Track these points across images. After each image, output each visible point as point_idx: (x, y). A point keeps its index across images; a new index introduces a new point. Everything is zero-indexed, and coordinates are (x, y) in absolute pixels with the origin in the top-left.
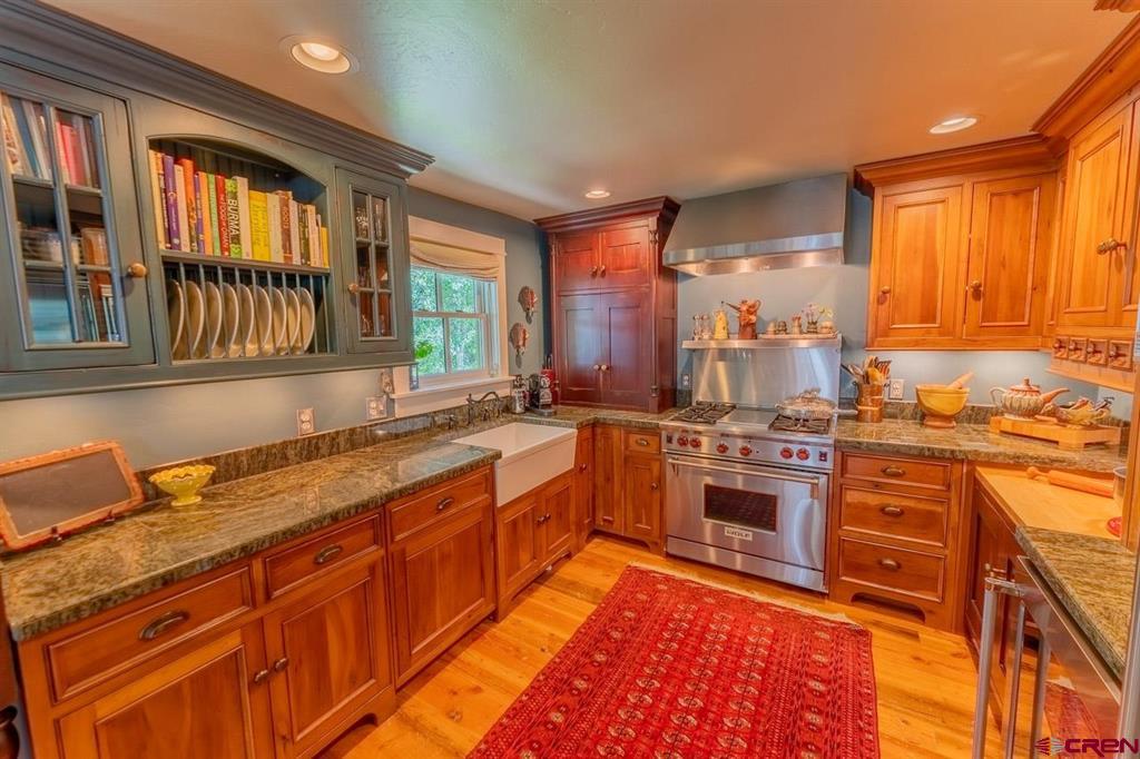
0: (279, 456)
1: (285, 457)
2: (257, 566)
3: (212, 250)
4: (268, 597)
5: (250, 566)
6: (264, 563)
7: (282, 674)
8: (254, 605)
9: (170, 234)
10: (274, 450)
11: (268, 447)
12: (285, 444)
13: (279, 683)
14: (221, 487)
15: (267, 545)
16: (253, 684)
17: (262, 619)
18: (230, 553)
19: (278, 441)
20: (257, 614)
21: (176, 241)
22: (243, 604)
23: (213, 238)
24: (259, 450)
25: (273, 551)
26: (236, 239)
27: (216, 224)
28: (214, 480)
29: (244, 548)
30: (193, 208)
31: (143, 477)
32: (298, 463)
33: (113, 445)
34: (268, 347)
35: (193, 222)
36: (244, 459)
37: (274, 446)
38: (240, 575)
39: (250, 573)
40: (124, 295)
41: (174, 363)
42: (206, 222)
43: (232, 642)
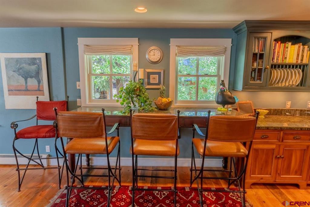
0: (280, 112)
1: (281, 113)
2: (282, 133)
3: (280, 61)
4: (282, 141)
5: (280, 132)
6: (283, 133)
7: (281, 159)
8: (279, 141)
9: (273, 59)
10: (279, 111)
11: (278, 109)
12: (282, 110)
13: (280, 160)
14: (267, 116)
15: (285, 129)
16: (276, 157)
17: (280, 145)
18: (278, 128)
19: (281, 109)
20: (280, 143)
21: (274, 60)
22: (277, 140)
23: (281, 59)
24: (276, 110)
25: (286, 131)
26: (286, 58)
27: (282, 55)
28: (268, 114)
29: (281, 128)
30: (278, 52)
31: (255, 110)
32: (284, 115)
33: (251, 102)
34: (287, 84)
35: (278, 55)
36: (272, 111)
37: (279, 109)
38: (278, 134)
39: (280, 133)
40: (264, 73)
41: (269, 87)
42: (280, 55)
43: (274, 146)
